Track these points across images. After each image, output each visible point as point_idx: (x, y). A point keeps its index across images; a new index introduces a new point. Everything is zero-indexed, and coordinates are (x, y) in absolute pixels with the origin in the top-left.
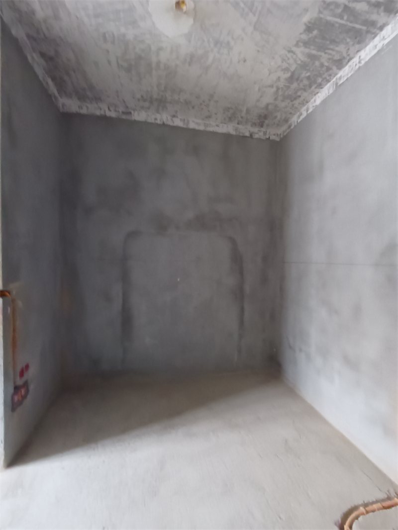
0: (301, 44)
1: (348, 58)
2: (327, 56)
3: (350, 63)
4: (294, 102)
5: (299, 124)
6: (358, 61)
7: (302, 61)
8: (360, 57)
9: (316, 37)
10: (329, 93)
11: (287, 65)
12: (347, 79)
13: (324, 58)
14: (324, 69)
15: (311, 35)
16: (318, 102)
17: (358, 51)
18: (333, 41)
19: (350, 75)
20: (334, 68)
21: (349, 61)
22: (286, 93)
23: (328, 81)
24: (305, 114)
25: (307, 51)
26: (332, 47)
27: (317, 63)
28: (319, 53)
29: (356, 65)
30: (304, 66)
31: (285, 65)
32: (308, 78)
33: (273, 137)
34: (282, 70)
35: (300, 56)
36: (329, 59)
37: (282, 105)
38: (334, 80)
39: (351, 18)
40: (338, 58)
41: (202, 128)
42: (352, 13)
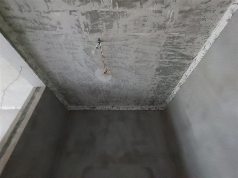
0: (157, 75)
1: (180, 76)
3: (183, 77)
4: (164, 94)
5: (170, 102)
7: (160, 80)
8: (185, 75)
9: (162, 72)
10: (178, 89)
11: (154, 83)
12: (184, 83)
13: (170, 78)
14: (172, 81)
15: (159, 72)
16: (175, 93)
17: (183, 73)
18: (170, 72)
19: (184, 81)
20: (176, 80)
22: (159, 92)
23: (176, 85)
24: (171, 98)
25: (161, 77)
26: (171, 74)
27: (167, 80)
28: (167, 77)
29: (185, 78)
30: (162, 82)
31: (153, 83)
32: (166, 85)
33: (160, 109)
34: (153, 84)
35: (158, 79)
36: (172, 78)
37: (159, 96)
38: (179, 84)
39: (174, 64)
40: (176, 77)
41: (126, 109)
42: (173, 63)
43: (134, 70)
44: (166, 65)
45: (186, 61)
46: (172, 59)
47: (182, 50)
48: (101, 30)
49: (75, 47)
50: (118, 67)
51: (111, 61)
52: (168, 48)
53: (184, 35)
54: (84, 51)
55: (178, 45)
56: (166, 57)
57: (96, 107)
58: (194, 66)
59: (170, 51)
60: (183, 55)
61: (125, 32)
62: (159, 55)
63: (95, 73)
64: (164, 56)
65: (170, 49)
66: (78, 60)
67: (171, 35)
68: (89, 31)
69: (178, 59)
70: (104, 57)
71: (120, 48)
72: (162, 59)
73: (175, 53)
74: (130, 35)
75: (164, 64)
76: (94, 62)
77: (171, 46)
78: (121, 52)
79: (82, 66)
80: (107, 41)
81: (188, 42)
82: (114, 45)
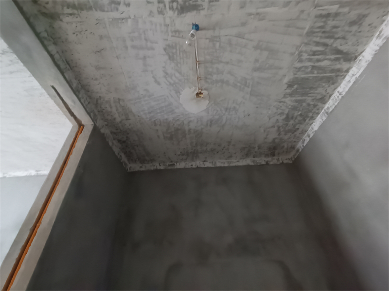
0: (288, 96)
1: (328, 95)
2: (310, 98)
3: (332, 98)
4: (295, 133)
5: (304, 147)
6: (338, 94)
7: (292, 106)
9: (297, 89)
10: (323, 120)
11: (281, 111)
12: (336, 106)
13: (309, 100)
14: (312, 106)
15: (293, 89)
16: (316, 128)
17: (335, 89)
18: (311, 88)
19: (336, 104)
20: (320, 104)
22: (287, 129)
23: (318, 114)
24: (307, 140)
25: (294, 99)
26: (312, 91)
27: (304, 104)
28: (304, 98)
29: (338, 97)
30: (294, 108)
31: (279, 111)
32: (301, 115)
33: (286, 161)
34: (278, 115)
35: (289, 103)
36: (313, 99)
37: (286, 137)
38: (323, 111)
39: (320, 71)
40: (320, 97)
41: (226, 165)
42: (319, 68)
43: (248, 87)
44: (307, 73)
45: (344, 63)
46: (318, 61)
47: (339, 41)
48: (199, 6)
49: (149, 44)
50: (222, 81)
51: (210, 70)
52: (315, 39)
53: (346, 10)
54: (164, 53)
55: (334, 30)
56: (309, 57)
57: (175, 164)
58: (358, 72)
59: (317, 44)
60: (338, 52)
61: (242, 7)
62: (297, 53)
63: (179, 98)
64: (305, 56)
65: (318, 39)
66: (152, 72)
67: (323, 10)
68: (177, 8)
69: (329, 59)
70: (198, 63)
71: (230, 43)
72: (301, 61)
73: (326, 49)
74: (250, 14)
75: (303, 71)
76: (180, 73)
77: (320, 34)
78: (231, 51)
79: (159, 84)
80: (208, 29)
81: (353, 23)
82: (219, 37)
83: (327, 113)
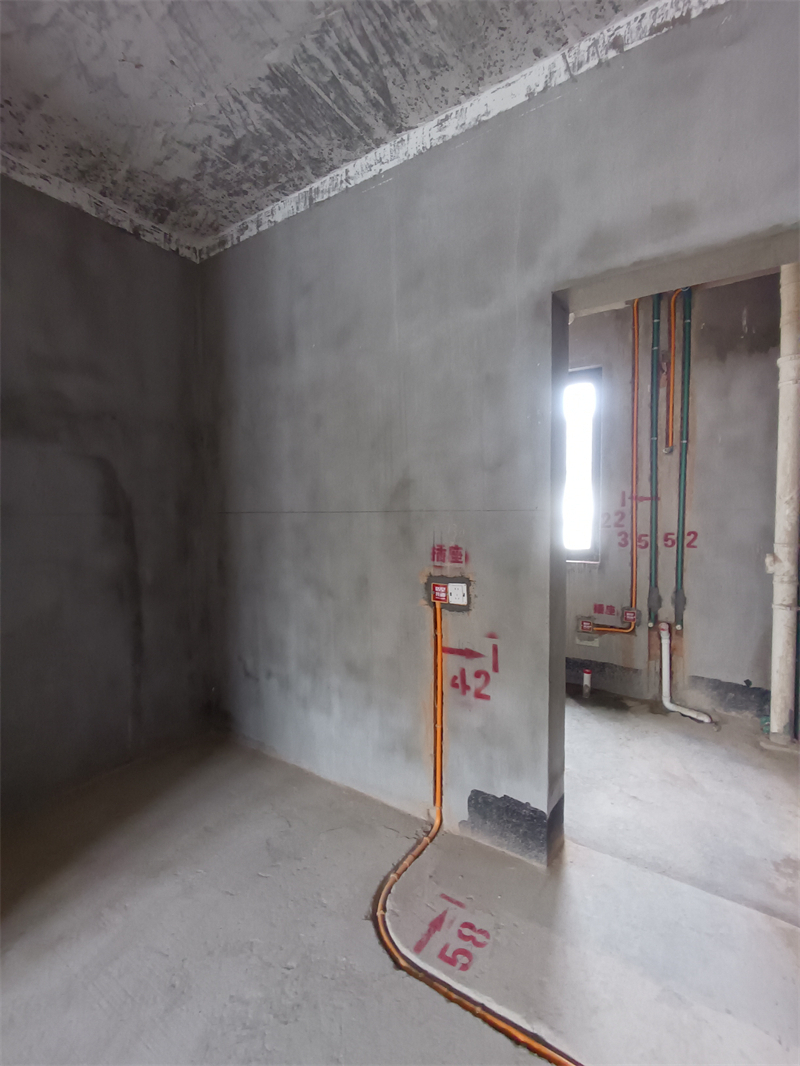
0: (259, 100)
1: (330, 164)
2: (298, 143)
3: (332, 174)
5: (240, 244)
6: (344, 177)
7: (256, 130)
8: (347, 171)
9: (284, 100)
10: (298, 208)
11: (227, 123)
13: (294, 144)
14: (292, 163)
16: (279, 217)
17: (345, 161)
18: (310, 123)
19: (332, 194)
20: (308, 170)
21: (331, 170)
22: (221, 175)
23: (297, 188)
24: (252, 231)
25: (268, 116)
26: (309, 132)
27: (282, 147)
28: (287, 132)
29: (342, 182)
30: (258, 140)
31: (223, 121)
32: (264, 165)
33: (184, 252)
34: (217, 127)
35: (254, 118)
36: (302, 151)
37: (210, 195)
38: (307, 189)
39: (341, 103)
40: (316, 157)
42: (342, 93)
44: (317, 83)
45: (380, 122)
46: (349, 76)
47: (395, 70)
52: (365, 22)
53: (433, 22)
55: (400, 41)
56: (337, 49)
58: (388, 162)
59: (364, 39)
60: (384, 92)
62: (322, 15)
64: (331, 41)
65: (369, 30)
69: (366, 93)
72: (320, 42)
73: (372, 65)
75: (313, 69)
83: (311, 199)
